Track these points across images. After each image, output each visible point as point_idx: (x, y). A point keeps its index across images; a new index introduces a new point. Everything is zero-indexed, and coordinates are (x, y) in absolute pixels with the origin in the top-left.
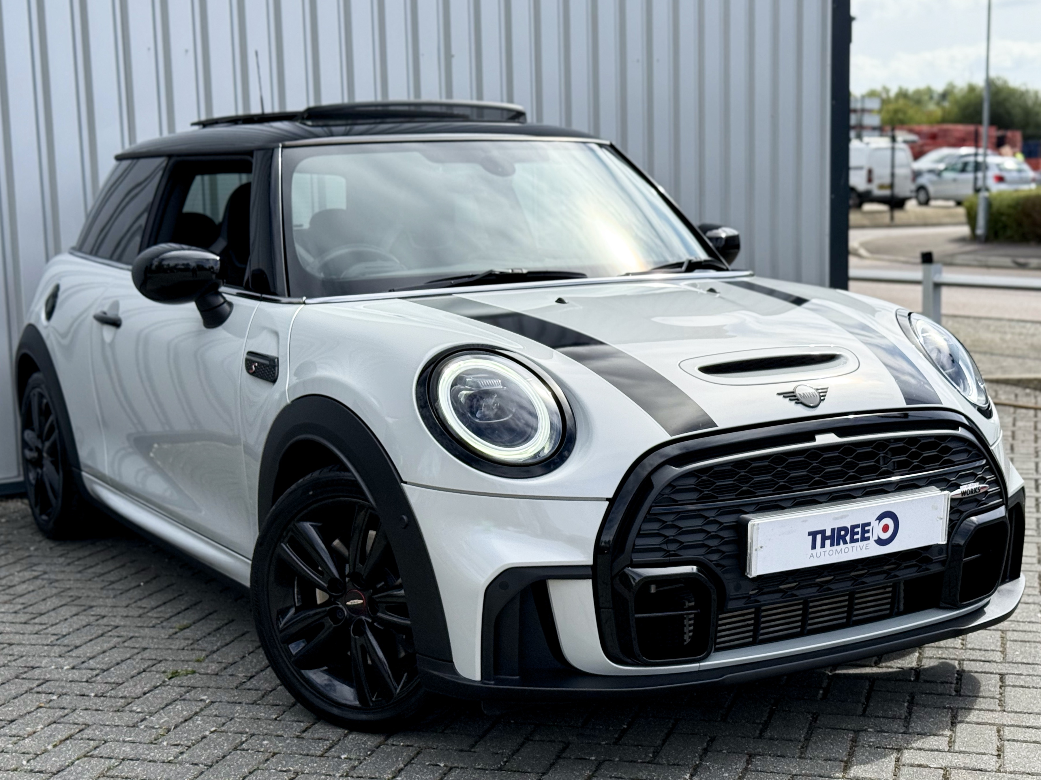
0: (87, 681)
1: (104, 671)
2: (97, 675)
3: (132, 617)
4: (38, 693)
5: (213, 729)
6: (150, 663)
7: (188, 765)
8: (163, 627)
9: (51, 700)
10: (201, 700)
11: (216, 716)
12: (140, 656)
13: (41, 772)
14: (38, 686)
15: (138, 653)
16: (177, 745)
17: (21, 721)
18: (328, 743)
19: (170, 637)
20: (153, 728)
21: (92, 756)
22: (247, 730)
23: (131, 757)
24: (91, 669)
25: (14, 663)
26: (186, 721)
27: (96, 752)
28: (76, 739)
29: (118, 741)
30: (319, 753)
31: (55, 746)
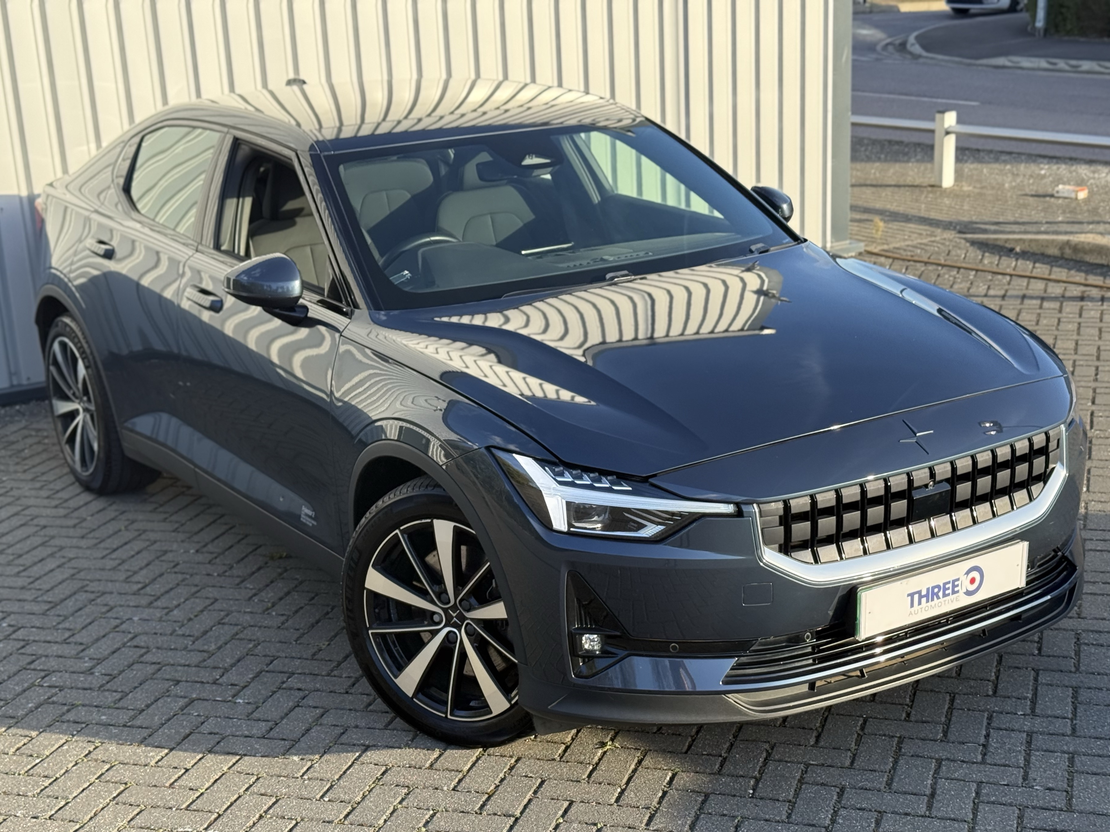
0: (210, 562)
1: (219, 554)
2: (216, 558)
4: (176, 573)
5: (307, 602)
6: (254, 547)
9: (186, 579)
10: (297, 579)
11: (308, 592)
12: (244, 541)
13: (189, 636)
14: (174, 567)
15: (243, 539)
16: (283, 615)
17: (167, 596)
20: (263, 601)
21: (224, 624)
23: (252, 624)
24: (211, 553)
25: (152, 548)
26: (286, 595)
27: (226, 620)
28: (210, 610)
29: (240, 612)
31: (196, 616)
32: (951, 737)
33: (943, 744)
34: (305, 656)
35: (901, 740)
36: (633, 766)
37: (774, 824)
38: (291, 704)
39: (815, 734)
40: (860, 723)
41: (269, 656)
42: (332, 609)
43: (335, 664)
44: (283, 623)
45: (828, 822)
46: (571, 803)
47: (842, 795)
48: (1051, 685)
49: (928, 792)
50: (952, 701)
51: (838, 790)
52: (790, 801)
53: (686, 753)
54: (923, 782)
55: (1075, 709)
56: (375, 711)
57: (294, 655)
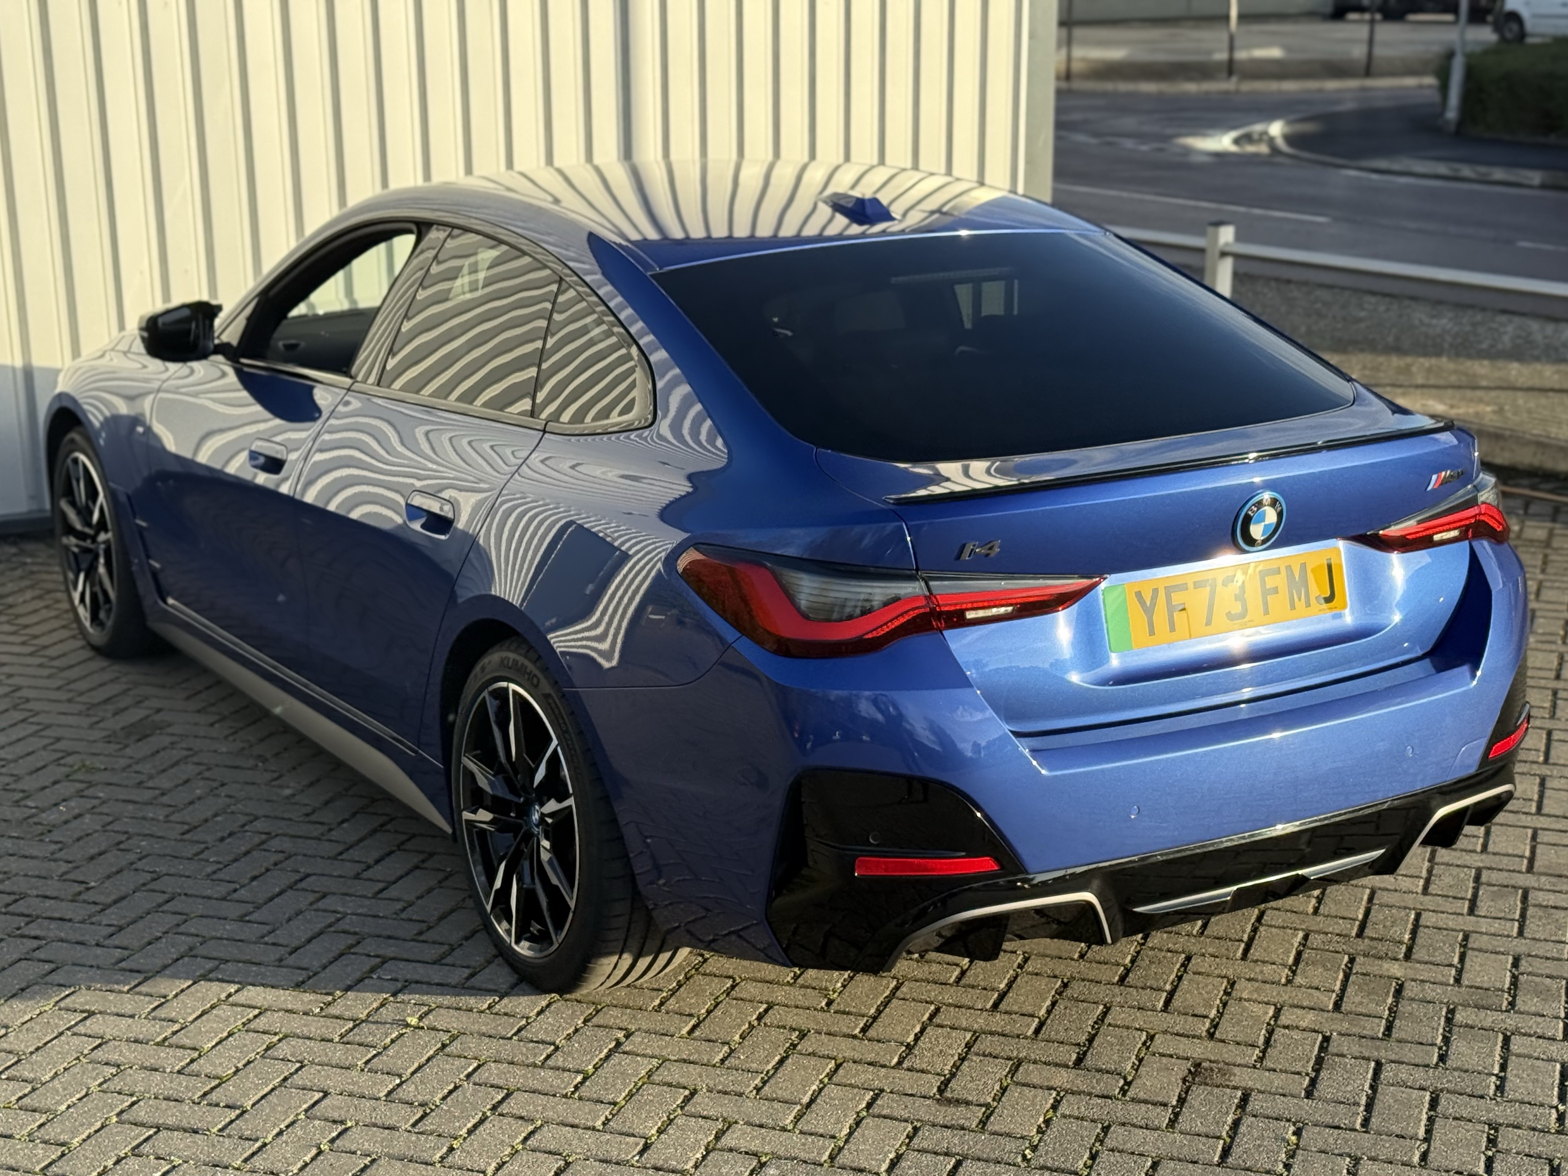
3: (60, 701)
5: (98, 828)
6: (60, 755)
7: (61, 863)
8: (88, 716)
10: (99, 798)
11: (107, 814)
12: (52, 747)
15: (51, 743)
16: (57, 843)
18: (203, 846)
19: (92, 726)
22: (130, 830)
23: (11, 852)
26: (75, 818)
30: (190, 856)
32: (871, 1033)
33: (856, 1042)
34: (62, 897)
35: (803, 1035)
36: (431, 1052)
37: (580, 1131)
38: (16, 956)
39: (693, 1022)
40: (761, 1010)
41: (14, 893)
42: (128, 839)
43: (98, 908)
44: (52, 853)
45: (654, 1131)
46: (326, 1094)
47: (689, 1100)
48: (1037, 974)
49: (806, 1100)
50: (897, 988)
51: (687, 1092)
52: (615, 1104)
53: (511, 1038)
54: (804, 1086)
55: (1054, 1004)
56: (123, 970)
57: (48, 893)
